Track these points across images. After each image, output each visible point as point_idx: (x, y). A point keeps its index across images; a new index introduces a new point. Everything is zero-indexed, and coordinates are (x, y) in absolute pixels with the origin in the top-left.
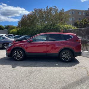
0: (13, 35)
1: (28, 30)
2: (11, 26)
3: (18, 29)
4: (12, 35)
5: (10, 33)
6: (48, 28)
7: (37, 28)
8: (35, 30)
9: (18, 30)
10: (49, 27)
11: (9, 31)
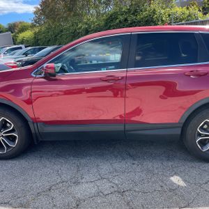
0: (23, 46)
1: (62, 31)
2: (20, 23)
3: (37, 30)
4: (21, 48)
5: (18, 41)
6: (118, 20)
7: (86, 24)
8: (80, 31)
9: (35, 33)
10: (121, 18)
11: (15, 36)
